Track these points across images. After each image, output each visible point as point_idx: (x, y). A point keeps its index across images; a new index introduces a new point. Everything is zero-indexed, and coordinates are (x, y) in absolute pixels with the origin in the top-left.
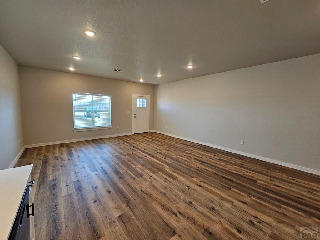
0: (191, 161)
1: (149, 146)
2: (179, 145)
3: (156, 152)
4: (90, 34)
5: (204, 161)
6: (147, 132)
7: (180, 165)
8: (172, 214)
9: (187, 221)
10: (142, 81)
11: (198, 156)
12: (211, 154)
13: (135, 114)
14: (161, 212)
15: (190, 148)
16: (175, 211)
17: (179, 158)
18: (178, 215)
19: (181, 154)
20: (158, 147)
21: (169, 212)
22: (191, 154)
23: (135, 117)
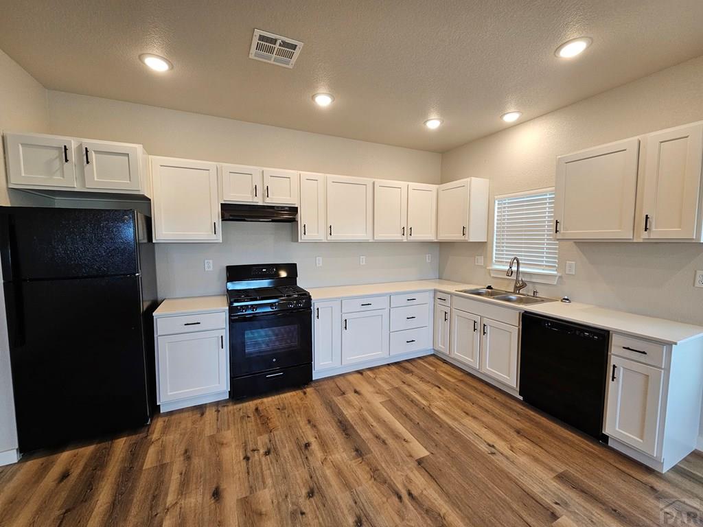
8: (420, 500)
9: (390, 477)
14: (447, 507)
16: (411, 506)
18: (404, 493)
21: (427, 504)
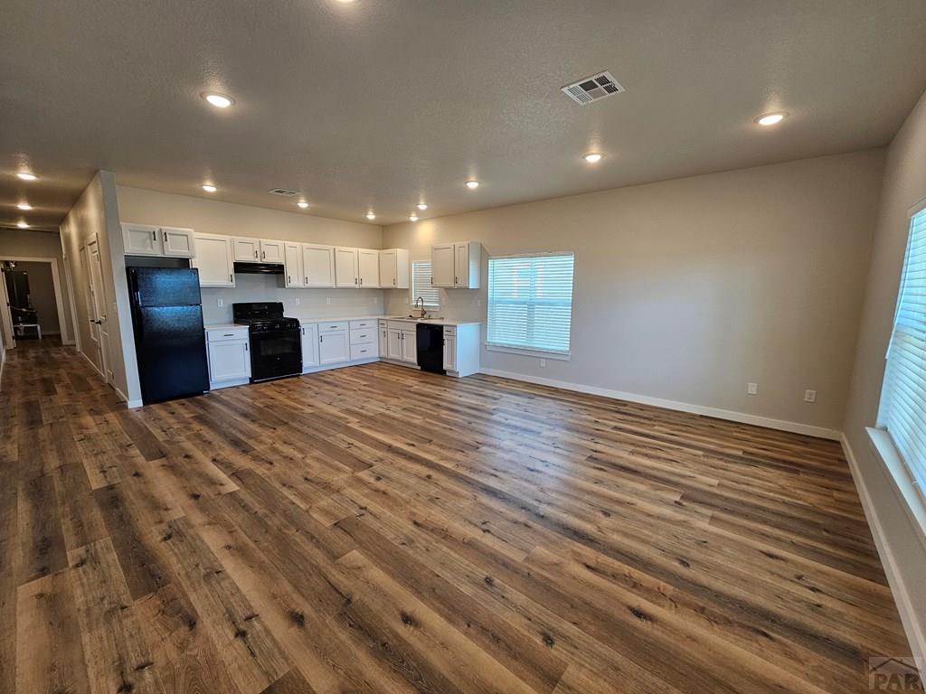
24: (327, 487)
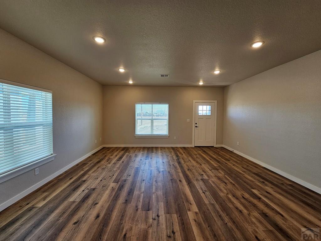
0: (249, 214)
1: (198, 166)
2: (249, 175)
3: (200, 178)
4: (99, 40)
5: (284, 227)
6: (213, 147)
7: (220, 216)
10: (201, 83)
11: (273, 209)
12: (313, 215)
13: (196, 124)
15: (266, 185)
17: (229, 199)
19: (239, 193)
20: (210, 171)
22: (260, 198)
23: (196, 127)
24: (219, 178)
